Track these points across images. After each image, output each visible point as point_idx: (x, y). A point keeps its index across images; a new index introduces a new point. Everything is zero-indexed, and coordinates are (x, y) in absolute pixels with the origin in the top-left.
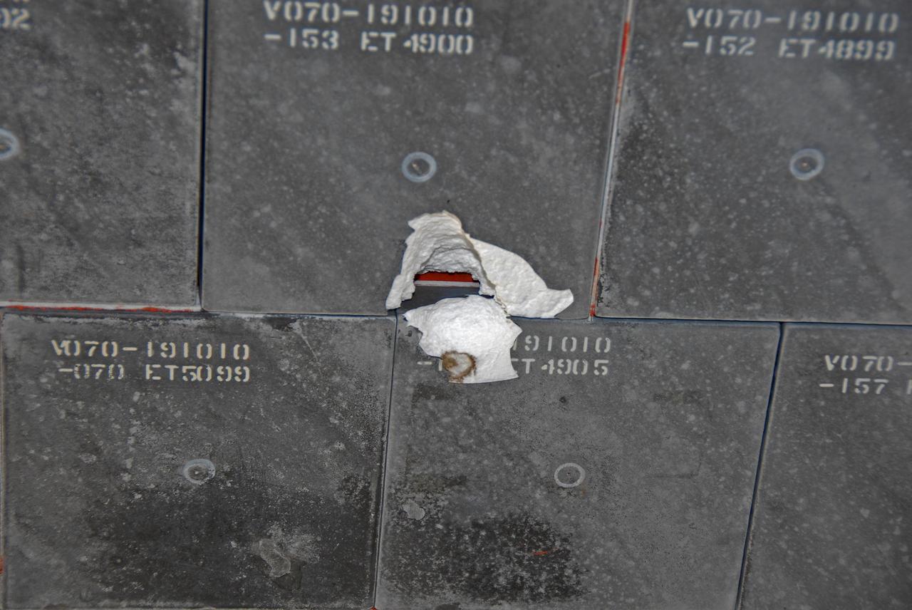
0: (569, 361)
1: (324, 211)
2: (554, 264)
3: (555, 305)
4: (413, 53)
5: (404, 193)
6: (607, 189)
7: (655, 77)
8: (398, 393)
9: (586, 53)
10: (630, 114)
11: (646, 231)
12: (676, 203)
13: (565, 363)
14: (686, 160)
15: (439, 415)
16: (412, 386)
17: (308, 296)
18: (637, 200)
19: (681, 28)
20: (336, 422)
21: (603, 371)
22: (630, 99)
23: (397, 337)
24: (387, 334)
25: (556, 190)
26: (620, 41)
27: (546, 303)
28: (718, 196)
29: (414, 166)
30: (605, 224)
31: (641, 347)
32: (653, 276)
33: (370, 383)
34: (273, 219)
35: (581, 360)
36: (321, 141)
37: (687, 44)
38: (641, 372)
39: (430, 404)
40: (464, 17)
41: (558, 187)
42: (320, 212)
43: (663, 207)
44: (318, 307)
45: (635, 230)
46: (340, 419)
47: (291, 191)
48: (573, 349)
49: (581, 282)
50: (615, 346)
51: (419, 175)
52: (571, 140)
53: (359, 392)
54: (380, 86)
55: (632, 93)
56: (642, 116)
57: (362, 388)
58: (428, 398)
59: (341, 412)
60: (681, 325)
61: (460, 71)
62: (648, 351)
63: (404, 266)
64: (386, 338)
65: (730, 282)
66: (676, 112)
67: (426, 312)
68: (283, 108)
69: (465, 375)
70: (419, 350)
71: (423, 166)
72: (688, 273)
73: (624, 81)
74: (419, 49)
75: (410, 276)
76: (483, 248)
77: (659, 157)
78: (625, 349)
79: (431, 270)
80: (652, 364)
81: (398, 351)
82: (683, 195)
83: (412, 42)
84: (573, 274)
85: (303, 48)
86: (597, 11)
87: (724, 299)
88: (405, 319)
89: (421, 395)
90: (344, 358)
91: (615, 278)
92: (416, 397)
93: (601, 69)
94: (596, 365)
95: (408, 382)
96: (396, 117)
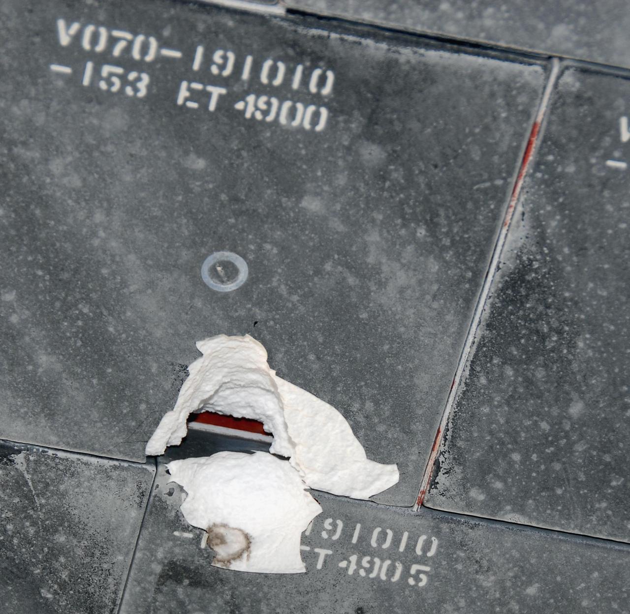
0: (377, 561)
1: (86, 310)
2: (381, 428)
3: (372, 483)
4: (245, 119)
5: (199, 303)
6: (471, 339)
7: (561, 200)
8: (140, 570)
9: (476, 155)
10: (520, 244)
11: (512, 402)
12: (559, 372)
13: (372, 563)
14: (583, 317)
15: (189, 607)
16: (160, 562)
17: (43, 421)
18: (507, 360)
19: (607, 141)
20: (49, 596)
21: (421, 580)
22: (522, 223)
23: (153, 494)
24: (139, 488)
25: (402, 329)
26: (524, 145)
27: (361, 478)
28: (617, 370)
29: (219, 269)
30: (460, 384)
31: (477, 556)
32: (511, 463)
33: (105, 551)
34: (14, 312)
35: (394, 561)
36: (99, 217)
37: (611, 163)
38: (470, 589)
39: (180, 590)
40: (322, 81)
41: (405, 326)
42: (81, 311)
43: (540, 374)
44: (54, 439)
45: (498, 399)
46: (55, 593)
47: (47, 277)
48: (386, 545)
49: (414, 458)
50: (442, 550)
51: (222, 282)
52: (434, 266)
53: (88, 560)
54: (193, 156)
55: (526, 216)
56: (534, 249)
57: (93, 555)
58: (179, 582)
59: (59, 584)
60: (536, 535)
61: (303, 152)
62: (485, 563)
63: (180, 400)
64: (138, 494)
65: (612, 488)
66: (580, 250)
67: (196, 465)
68: (56, 166)
69: (234, 559)
70: (179, 516)
71: (231, 271)
72: (557, 466)
73: (518, 199)
74: (253, 115)
75: (185, 415)
76: (290, 392)
77: (548, 307)
78: (455, 556)
79: (210, 410)
80: (488, 581)
81: (151, 513)
82: (570, 362)
83: (246, 104)
84: (405, 445)
85: (99, 89)
86: (500, 101)
87: (599, 509)
88: (168, 472)
89: (170, 577)
90: (76, 512)
91: (459, 460)
92: (164, 578)
93: (491, 179)
94: (413, 571)
95: (156, 556)
96: (206, 199)
